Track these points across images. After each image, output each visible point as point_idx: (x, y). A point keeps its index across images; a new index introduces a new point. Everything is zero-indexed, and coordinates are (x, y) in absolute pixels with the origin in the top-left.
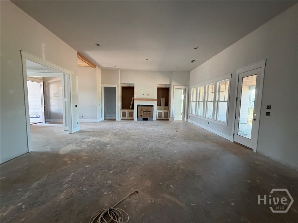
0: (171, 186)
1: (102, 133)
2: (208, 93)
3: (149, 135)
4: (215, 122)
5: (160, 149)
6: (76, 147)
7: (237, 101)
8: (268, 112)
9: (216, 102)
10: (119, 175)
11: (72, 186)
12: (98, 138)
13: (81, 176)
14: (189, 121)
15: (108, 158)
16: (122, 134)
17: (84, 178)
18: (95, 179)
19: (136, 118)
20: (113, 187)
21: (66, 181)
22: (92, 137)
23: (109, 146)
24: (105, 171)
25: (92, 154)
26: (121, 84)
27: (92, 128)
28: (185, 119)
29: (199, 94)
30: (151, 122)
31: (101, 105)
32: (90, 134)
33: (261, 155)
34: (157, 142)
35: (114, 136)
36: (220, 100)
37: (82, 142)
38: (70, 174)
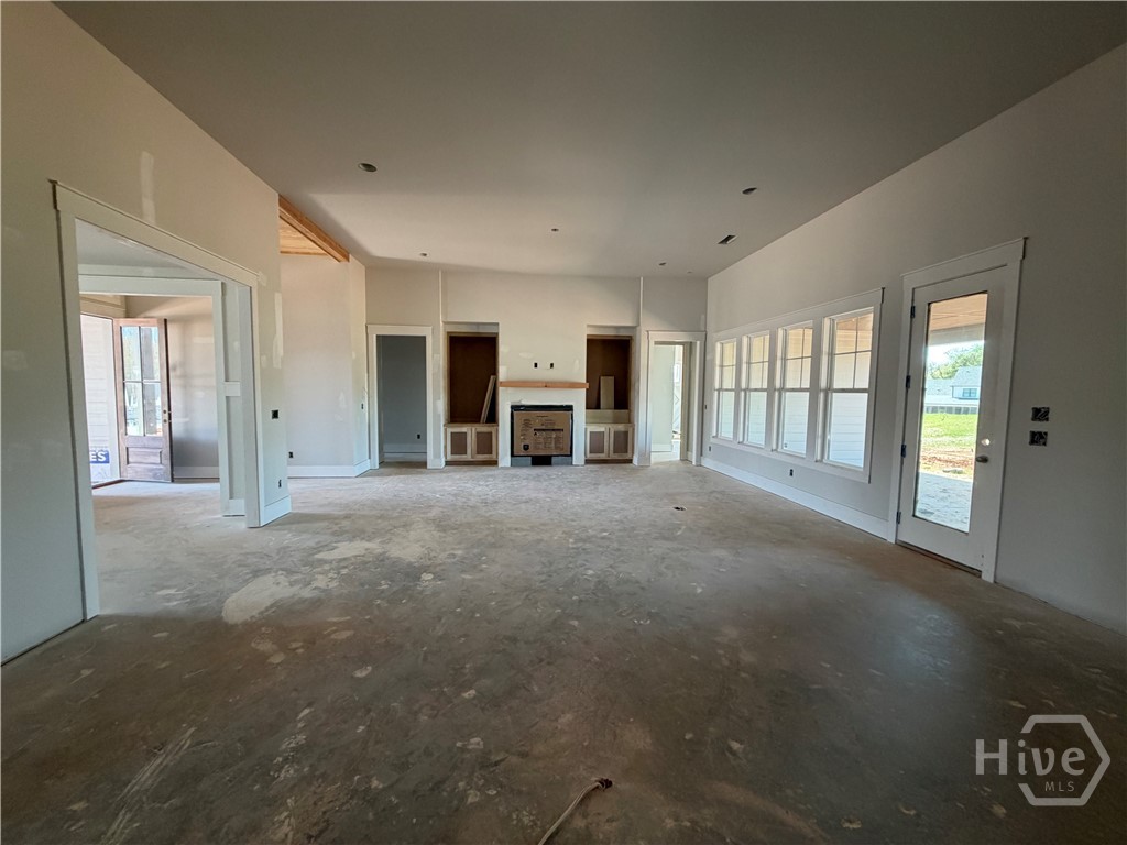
0: (736, 746)
1: (386, 523)
2: (785, 359)
3: (574, 523)
4: (819, 467)
5: (638, 582)
6: (291, 585)
7: (907, 391)
8: (1040, 433)
9: (820, 394)
10: (506, 708)
11: (317, 773)
12: (375, 546)
13: (345, 722)
14: (708, 463)
15: (440, 631)
16: (469, 525)
17: (362, 728)
18: (412, 733)
19: (505, 459)
20: (496, 764)
21: (285, 751)
22: (351, 541)
23: (427, 577)
24: (443, 693)
25: (367, 617)
26: (445, 323)
27: (338, 501)
28: (693, 456)
29: (749, 363)
30: (565, 469)
31: (366, 406)
32: (336, 528)
33: (1014, 591)
34: (617, 553)
35: (437, 534)
36: (836, 386)
37: (312, 564)
38: (297, 714)
